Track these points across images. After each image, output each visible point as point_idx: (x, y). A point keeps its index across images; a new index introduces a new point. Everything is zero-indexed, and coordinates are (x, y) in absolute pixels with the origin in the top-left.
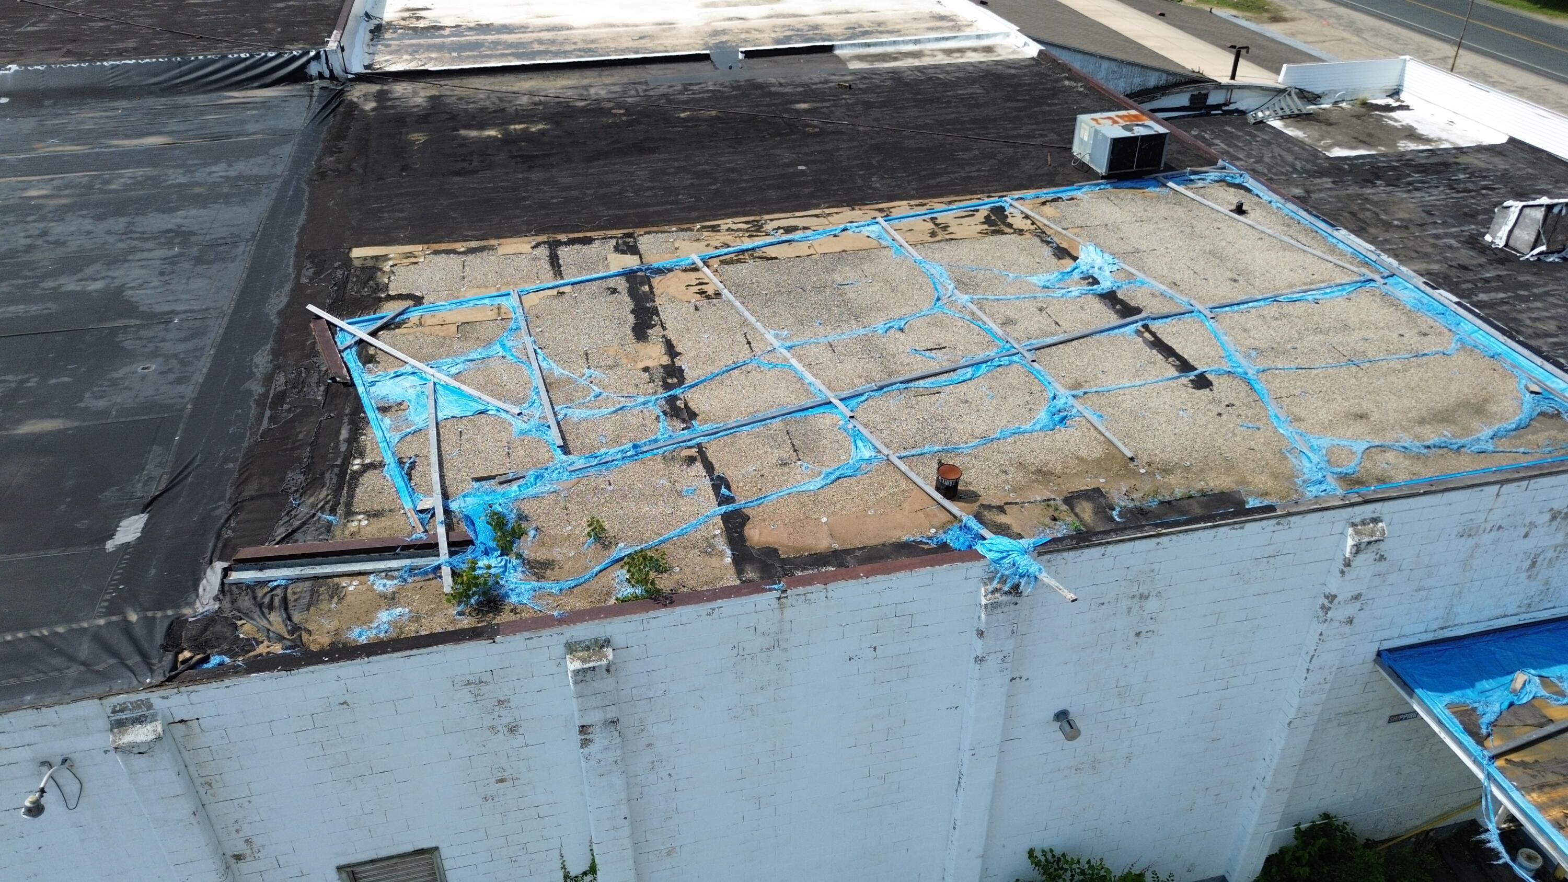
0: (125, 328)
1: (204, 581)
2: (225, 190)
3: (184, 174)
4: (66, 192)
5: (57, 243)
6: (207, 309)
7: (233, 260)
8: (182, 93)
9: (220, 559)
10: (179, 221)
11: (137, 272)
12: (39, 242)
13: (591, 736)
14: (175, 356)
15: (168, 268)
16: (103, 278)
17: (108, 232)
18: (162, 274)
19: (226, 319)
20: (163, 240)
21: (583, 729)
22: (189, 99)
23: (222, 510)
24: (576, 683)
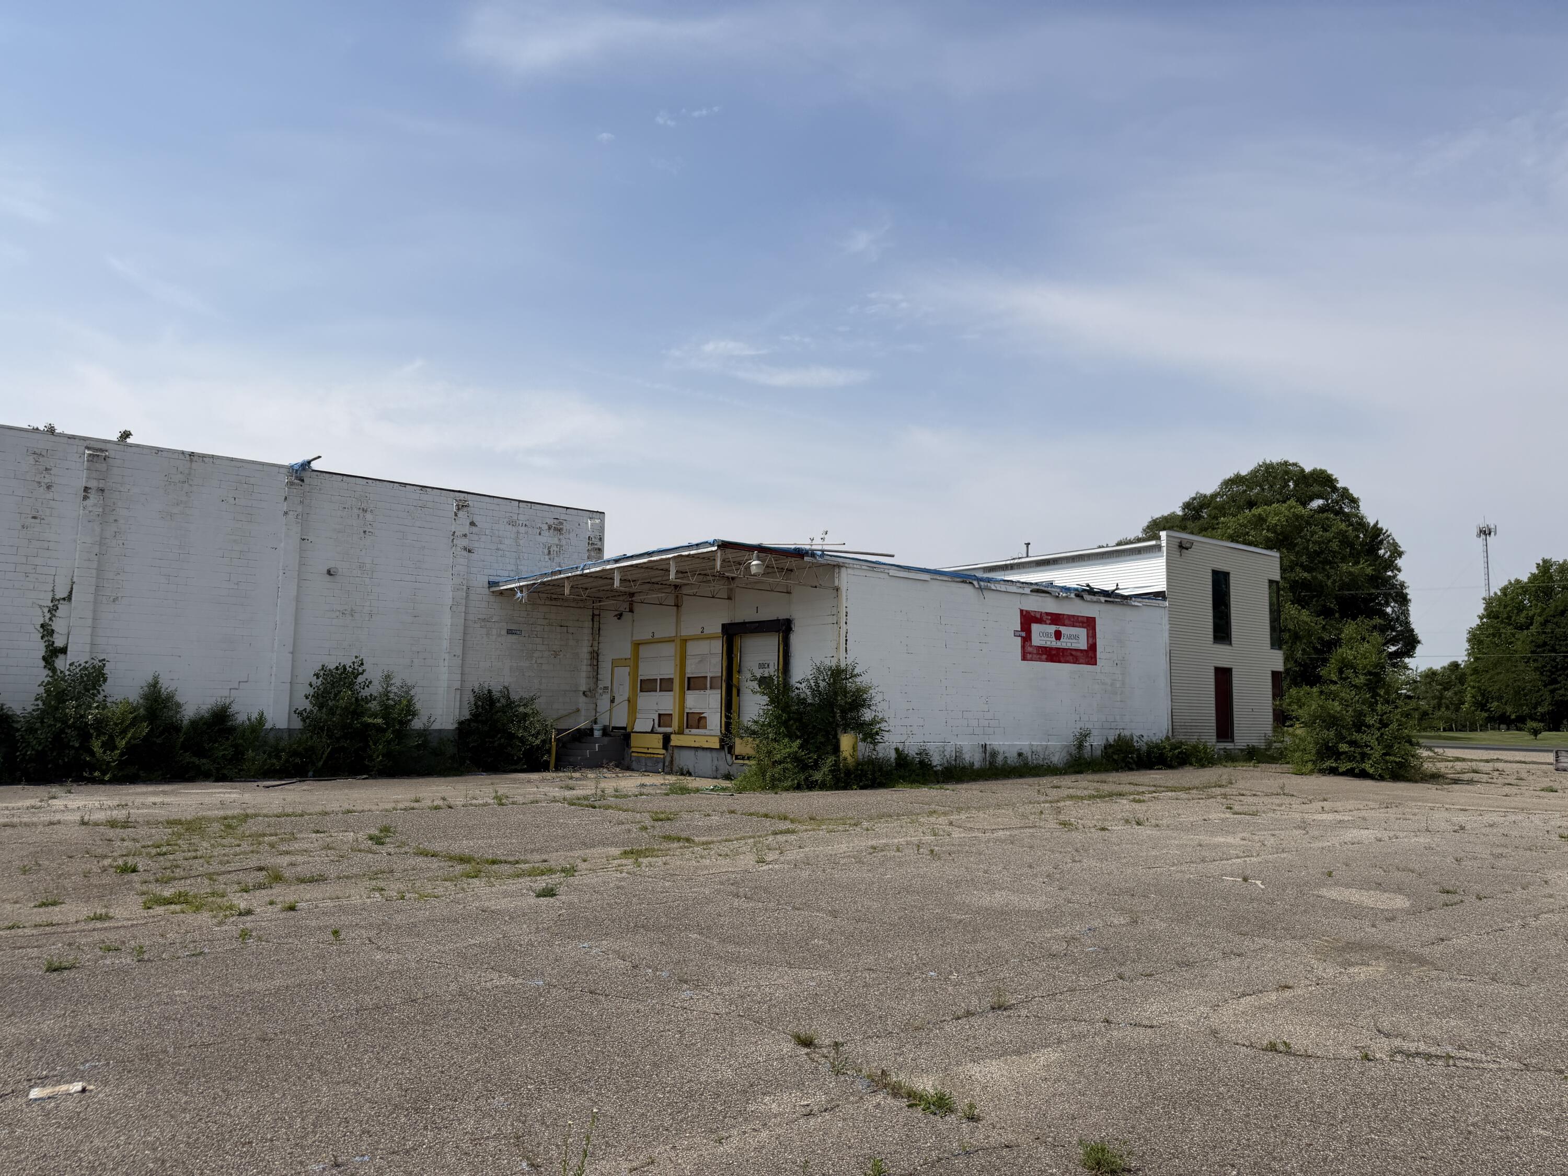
13: (89, 495)
21: (86, 489)
24: (88, 461)
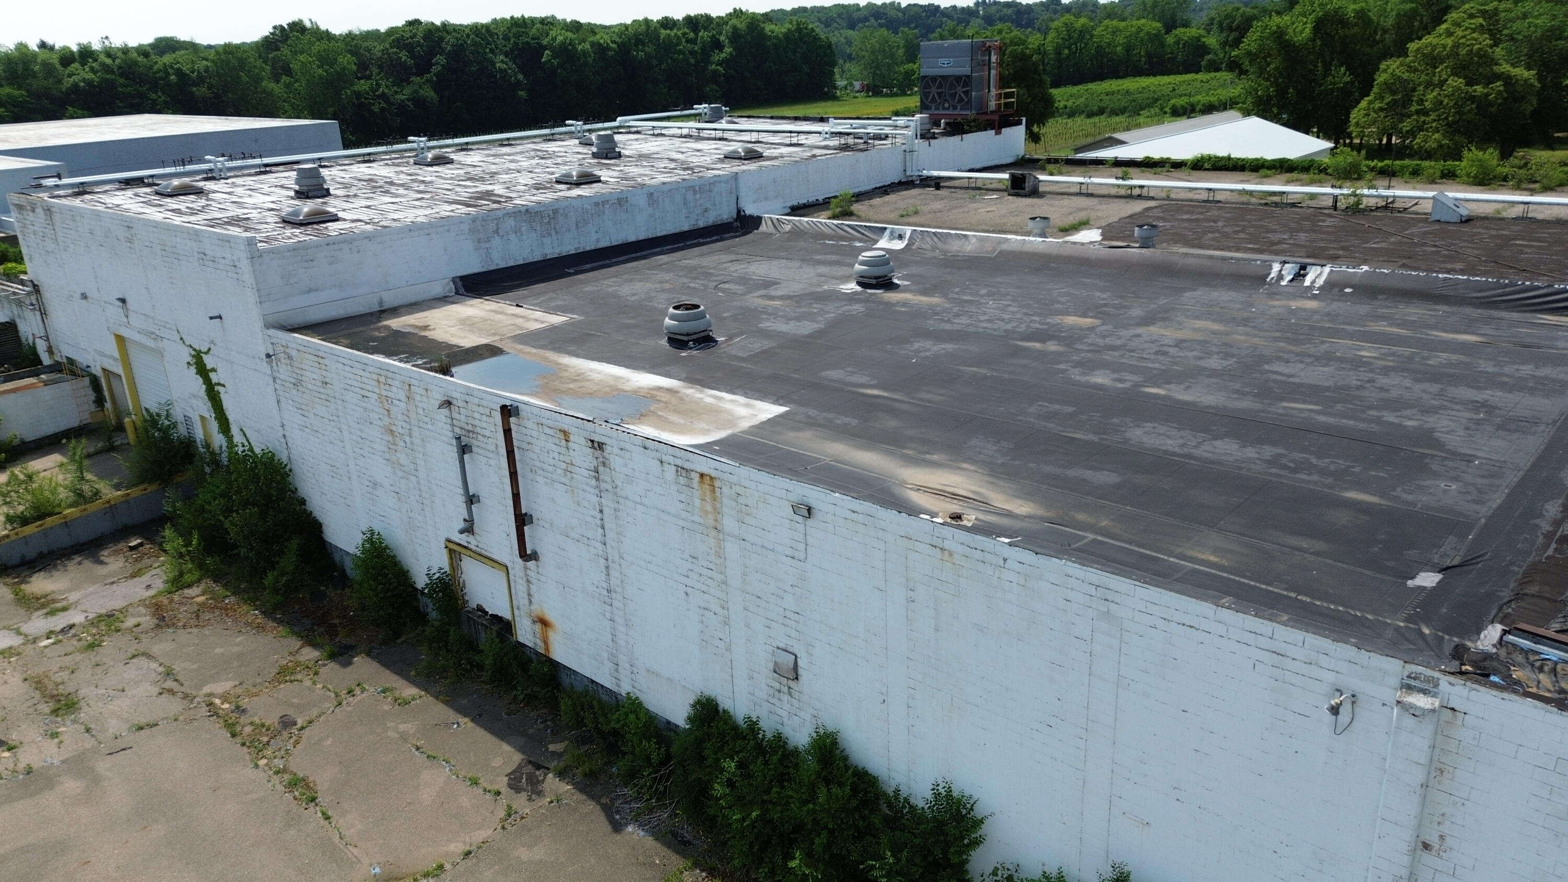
0: (1433, 456)
1: (1486, 632)
2: (1531, 384)
3: (1495, 366)
4: (1391, 358)
5: (1382, 389)
6: (1505, 462)
7: (1534, 434)
8: (1498, 308)
9: (1500, 623)
10: (1486, 397)
11: (1445, 423)
12: (1368, 385)
14: (1473, 485)
15: (1473, 426)
16: (1417, 420)
17: (1424, 391)
18: (1467, 429)
19: (1521, 473)
20: (1470, 407)
22: (1503, 314)
23: (1506, 594)
